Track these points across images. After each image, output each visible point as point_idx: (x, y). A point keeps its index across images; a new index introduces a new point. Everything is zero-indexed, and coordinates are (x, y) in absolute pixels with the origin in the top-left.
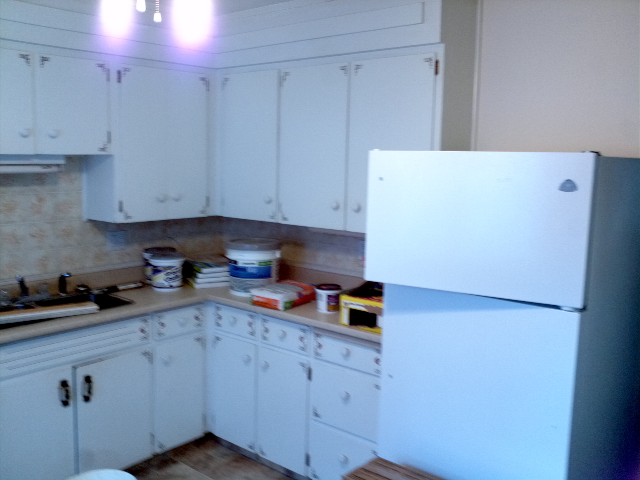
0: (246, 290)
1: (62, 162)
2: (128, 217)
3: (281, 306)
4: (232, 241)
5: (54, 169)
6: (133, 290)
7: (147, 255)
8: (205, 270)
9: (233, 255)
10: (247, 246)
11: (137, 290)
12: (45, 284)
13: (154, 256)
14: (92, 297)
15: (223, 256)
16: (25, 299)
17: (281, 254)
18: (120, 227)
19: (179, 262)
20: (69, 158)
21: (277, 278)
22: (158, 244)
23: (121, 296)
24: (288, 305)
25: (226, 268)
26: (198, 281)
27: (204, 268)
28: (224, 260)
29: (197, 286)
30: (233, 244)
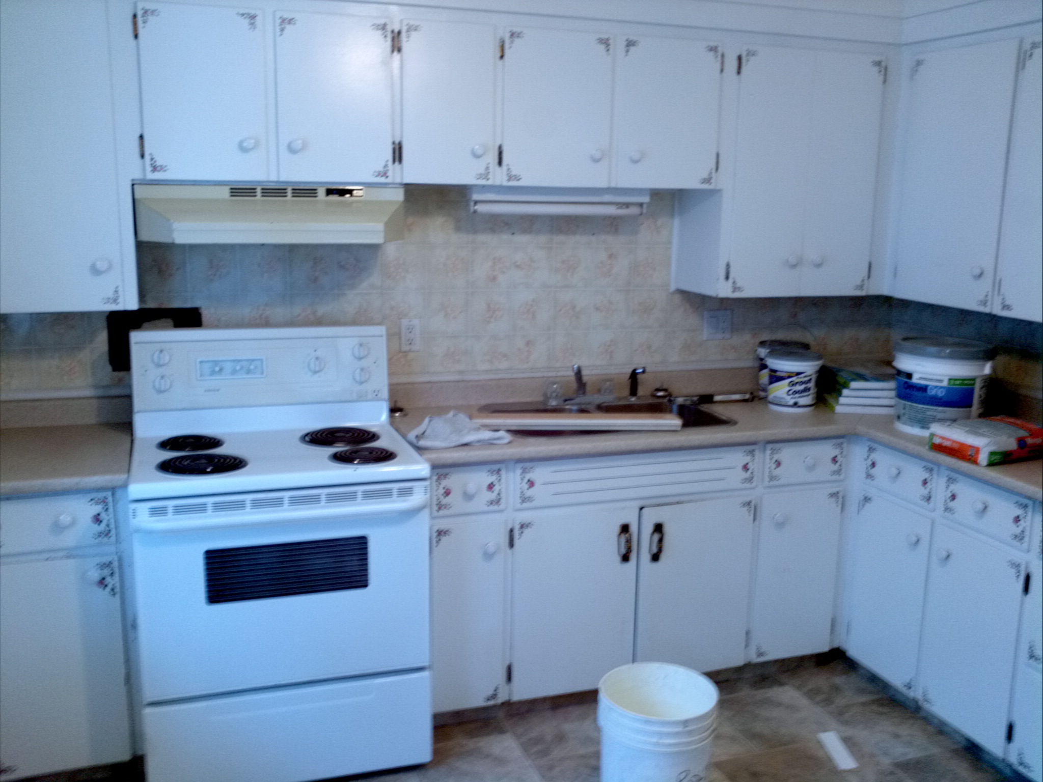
0: (924, 423)
1: (646, 199)
2: (735, 289)
3: (983, 458)
4: (905, 339)
5: (634, 210)
6: (737, 404)
7: (763, 352)
8: (854, 385)
9: (905, 363)
10: (933, 349)
11: (741, 404)
12: (610, 380)
13: (773, 353)
14: (675, 408)
15: (889, 363)
16: (581, 399)
17: (994, 369)
18: (724, 304)
19: (813, 366)
20: (656, 194)
21: (981, 408)
22: (781, 335)
23: (717, 410)
24: (996, 458)
25: (892, 384)
26: (842, 400)
27: (854, 380)
28: (890, 371)
29: (838, 409)
30: (907, 344)
